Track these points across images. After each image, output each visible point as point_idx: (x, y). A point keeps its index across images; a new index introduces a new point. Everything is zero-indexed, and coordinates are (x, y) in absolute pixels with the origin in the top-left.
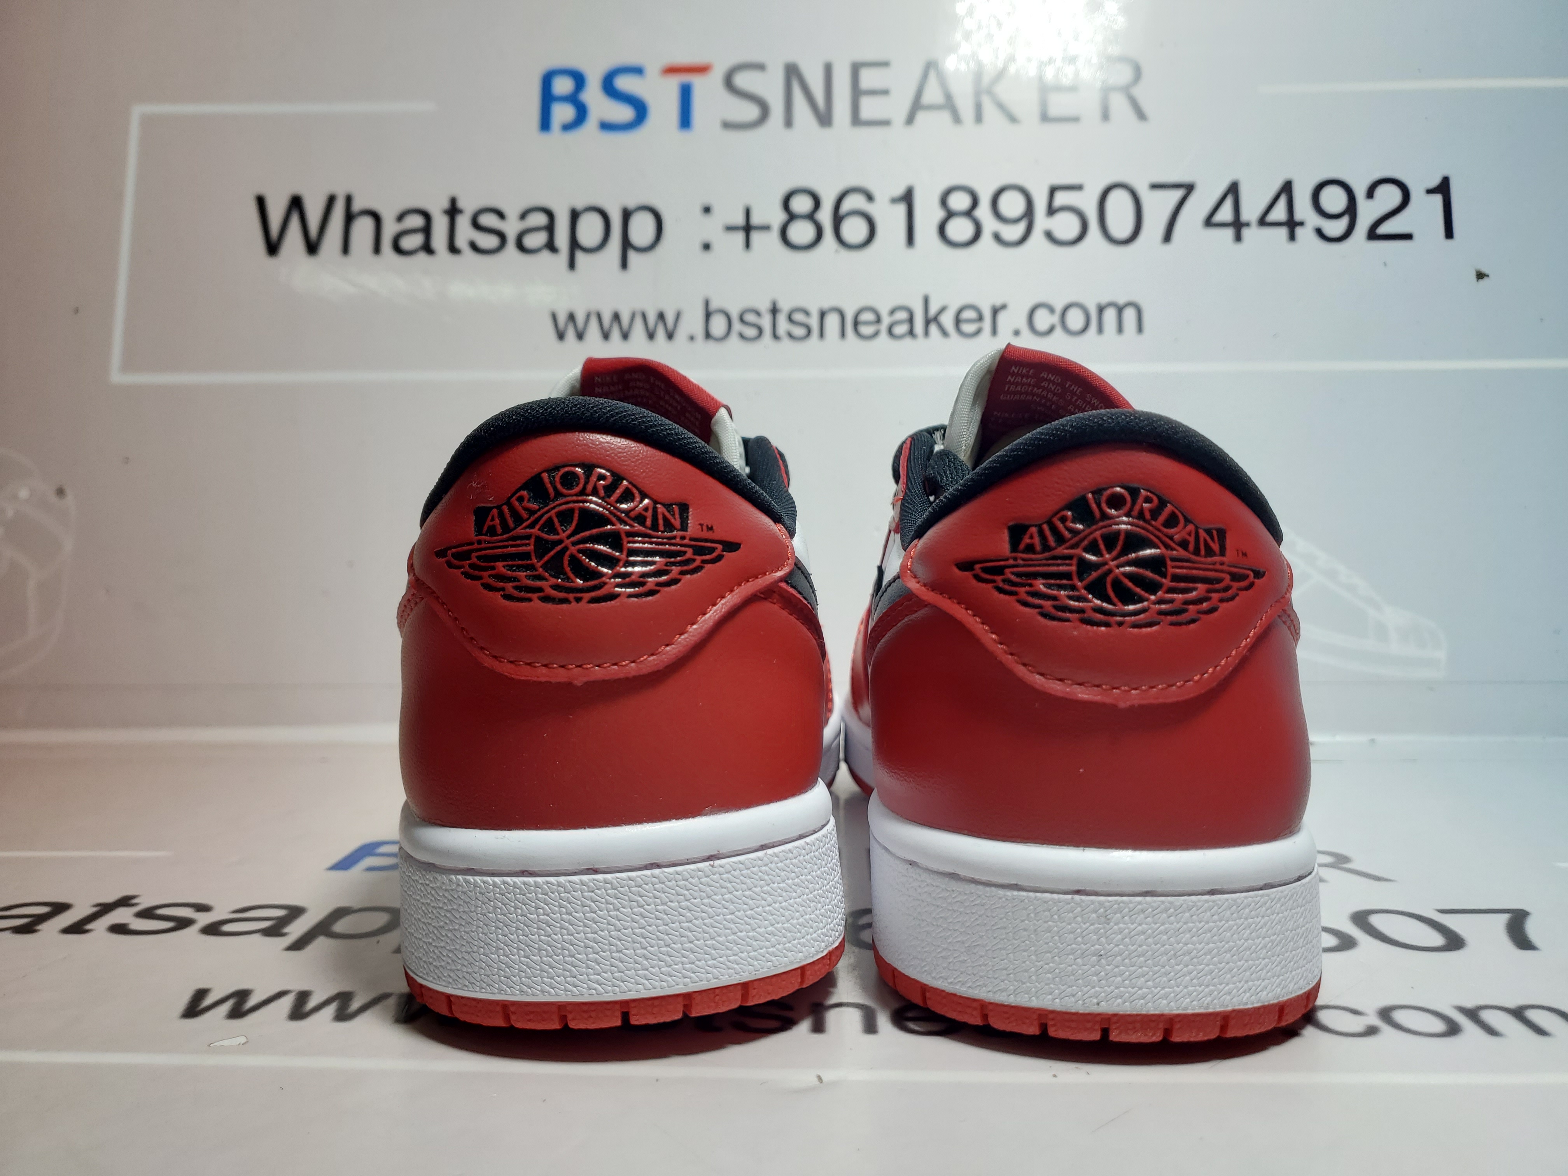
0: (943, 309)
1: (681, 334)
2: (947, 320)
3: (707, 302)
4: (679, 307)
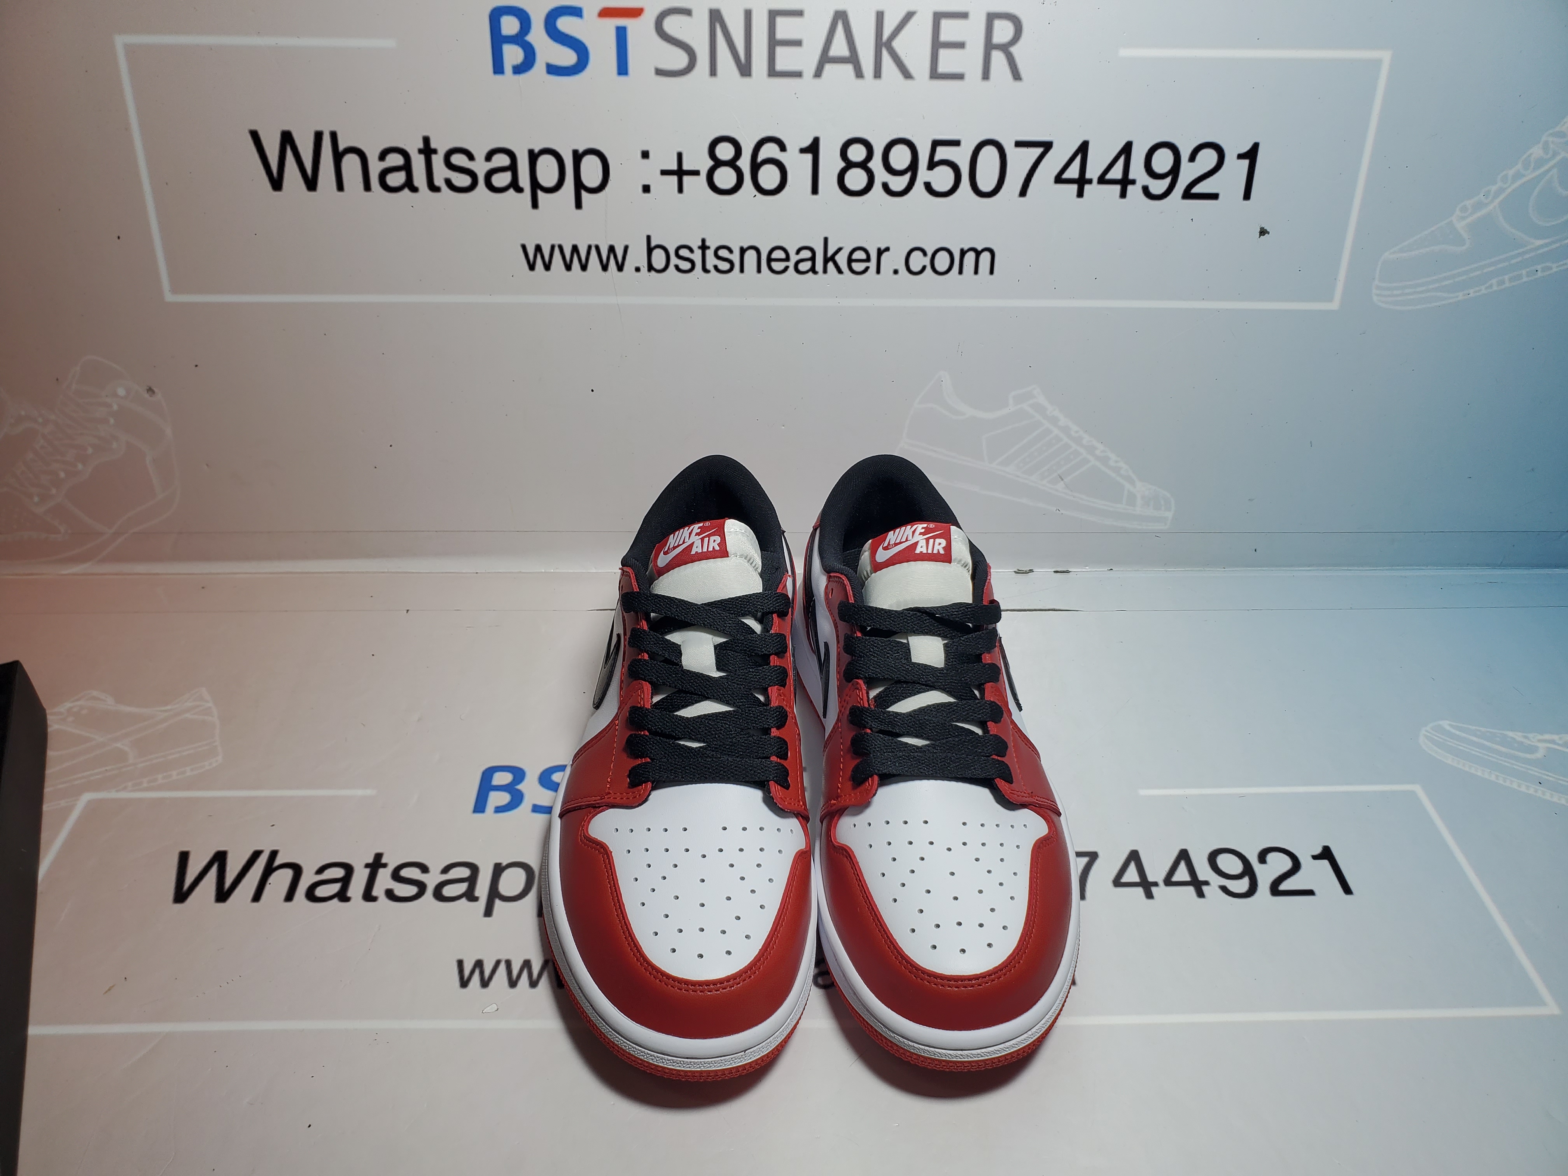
0: (840, 249)
1: (629, 266)
2: (842, 259)
3: (649, 238)
4: (627, 243)
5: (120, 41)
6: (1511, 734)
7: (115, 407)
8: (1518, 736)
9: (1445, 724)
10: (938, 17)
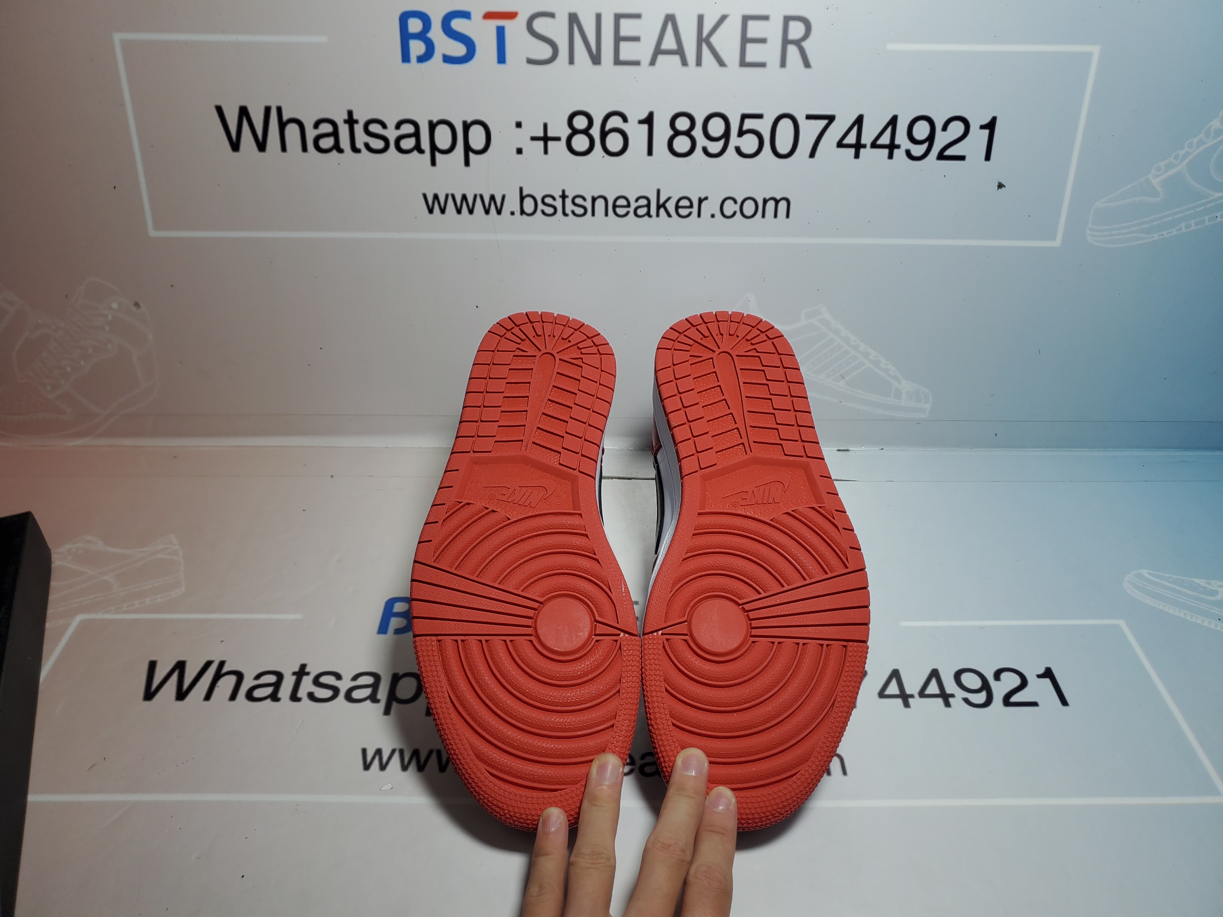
0: (669, 199)
1: (506, 210)
2: (671, 206)
3: (521, 189)
4: (504, 193)
5: (118, 37)
6: (1196, 580)
7: (110, 317)
8: (1202, 582)
9: (1144, 572)
10: (746, 19)
